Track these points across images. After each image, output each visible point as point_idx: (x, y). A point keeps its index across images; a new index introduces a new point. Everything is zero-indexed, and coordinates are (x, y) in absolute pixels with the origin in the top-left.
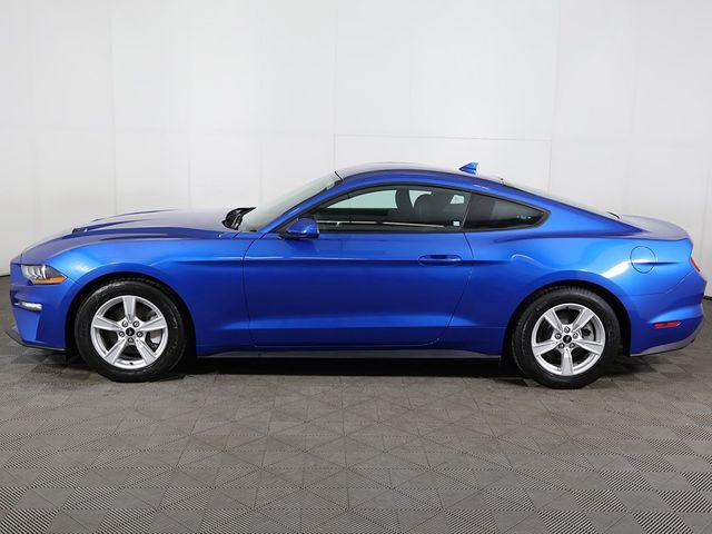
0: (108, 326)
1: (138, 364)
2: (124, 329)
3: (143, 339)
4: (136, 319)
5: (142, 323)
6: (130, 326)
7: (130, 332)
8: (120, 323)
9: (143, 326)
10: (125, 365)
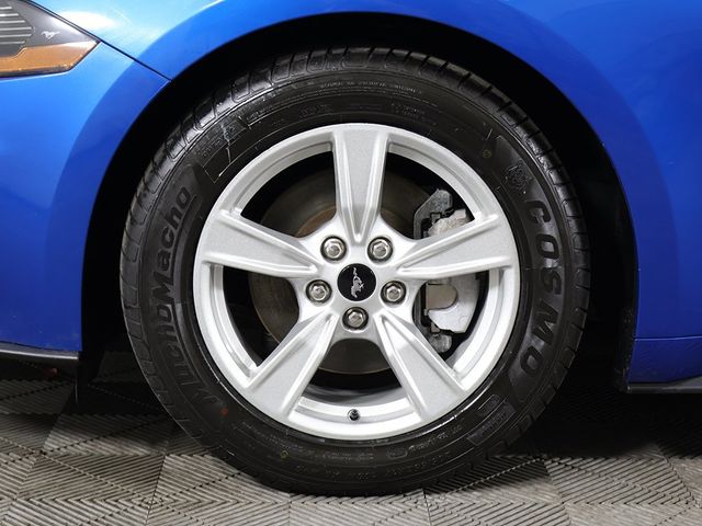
0: (263, 253)
1: (383, 419)
2: (332, 272)
3: (405, 310)
4: (382, 228)
5: (402, 245)
6: (358, 256)
7: (358, 282)
8: (312, 244)
9: (408, 260)
10: (329, 421)
